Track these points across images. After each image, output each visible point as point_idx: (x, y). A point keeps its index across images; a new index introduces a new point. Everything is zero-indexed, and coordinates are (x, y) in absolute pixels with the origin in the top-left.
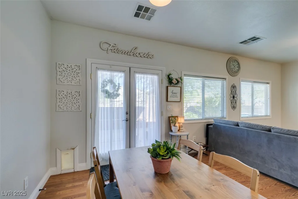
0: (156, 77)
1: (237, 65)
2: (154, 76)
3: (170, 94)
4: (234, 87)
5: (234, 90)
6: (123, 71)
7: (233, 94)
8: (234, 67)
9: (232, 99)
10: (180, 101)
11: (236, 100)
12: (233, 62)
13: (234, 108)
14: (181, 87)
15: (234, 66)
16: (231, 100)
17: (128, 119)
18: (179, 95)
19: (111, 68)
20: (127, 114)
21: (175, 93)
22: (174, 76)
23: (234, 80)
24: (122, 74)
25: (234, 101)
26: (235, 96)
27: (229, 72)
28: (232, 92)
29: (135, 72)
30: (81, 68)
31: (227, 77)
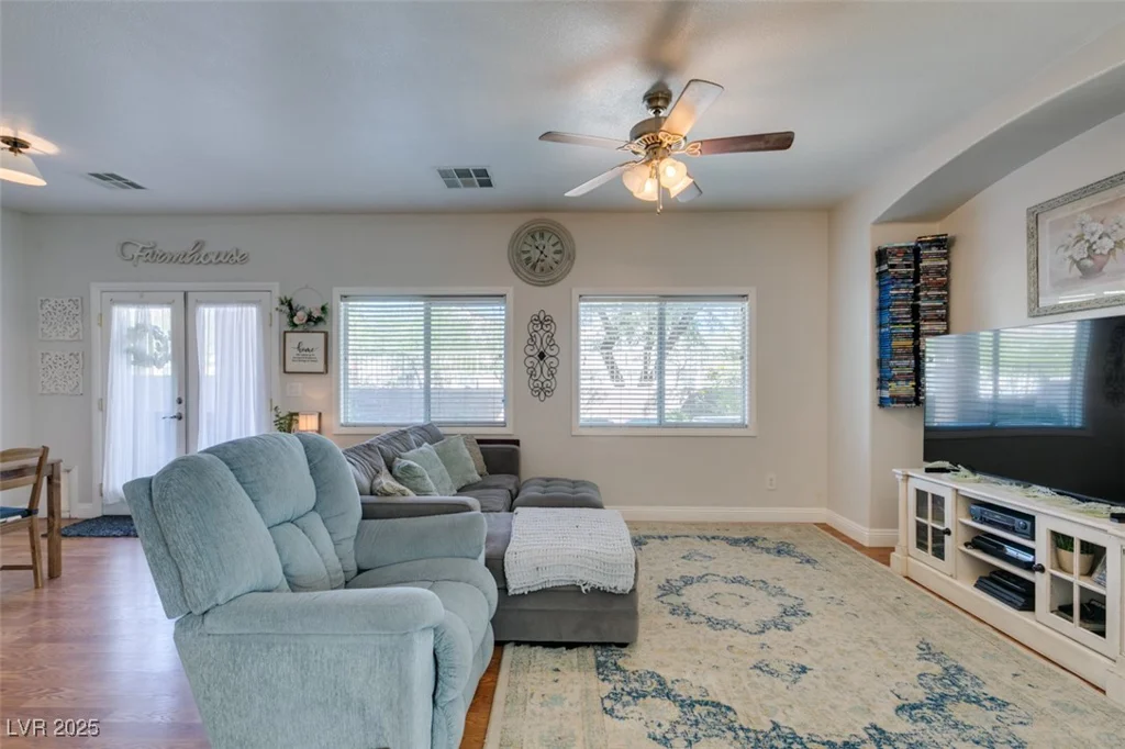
0: (253, 311)
1: (554, 245)
2: (249, 309)
3: (291, 352)
4: (542, 321)
5: (541, 332)
6: (169, 303)
7: (538, 344)
8: (542, 252)
9: (535, 361)
10: (327, 371)
11: (553, 365)
12: (533, 237)
13: (542, 391)
14: (326, 334)
15: (541, 248)
16: (530, 365)
17: (183, 413)
18: (320, 354)
19: (142, 299)
20: (180, 402)
21: (308, 350)
22: (310, 304)
23: (543, 298)
24: (167, 311)
25: (545, 369)
26: (548, 351)
27: (517, 272)
28: (532, 338)
29: (199, 302)
30: (81, 304)
31: (509, 291)
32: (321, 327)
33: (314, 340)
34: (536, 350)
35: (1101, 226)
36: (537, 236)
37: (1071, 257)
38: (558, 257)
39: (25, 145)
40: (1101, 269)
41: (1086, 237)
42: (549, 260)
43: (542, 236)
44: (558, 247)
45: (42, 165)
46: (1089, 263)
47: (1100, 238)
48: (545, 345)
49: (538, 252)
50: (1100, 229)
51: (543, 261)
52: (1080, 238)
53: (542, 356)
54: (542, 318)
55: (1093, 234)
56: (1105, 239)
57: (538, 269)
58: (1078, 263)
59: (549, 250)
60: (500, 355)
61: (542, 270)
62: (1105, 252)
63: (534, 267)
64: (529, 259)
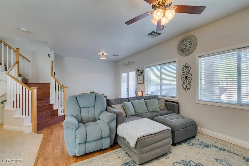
0: (134, 72)
1: (189, 42)
3: (139, 79)
5: (186, 70)
6: (126, 72)
7: (185, 74)
8: (186, 46)
9: (184, 79)
10: (143, 83)
11: (189, 80)
12: (183, 42)
13: (187, 88)
15: (185, 45)
17: (128, 90)
18: (142, 80)
19: (124, 72)
20: (127, 88)
22: (141, 70)
23: (186, 60)
24: (126, 74)
25: (187, 81)
26: (188, 76)
27: (179, 53)
28: (183, 72)
29: (129, 72)
30: (120, 74)
31: (176, 59)
32: (142, 74)
33: (141, 77)
34: (185, 76)
36: (184, 41)
38: (190, 46)
39: (104, 54)
42: (188, 48)
43: (186, 41)
44: (191, 43)
45: (106, 56)
48: (187, 74)
49: (185, 46)
51: (186, 48)
53: (186, 77)
54: (186, 66)
57: (185, 51)
59: (188, 45)
60: (175, 78)
61: (186, 51)
63: (183, 51)
64: (182, 49)
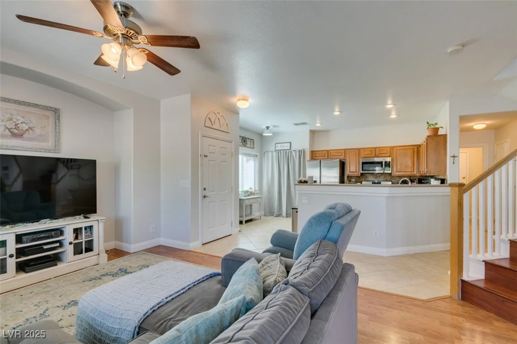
35: (22, 119)
37: (5, 125)
40: (22, 135)
41: (14, 120)
46: (16, 131)
47: (22, 123)
50: (22, 120)
52: (10, 119)
55: (18, 120)
56: (24, 125)
58: (9, 130)
62: (24, 129)
